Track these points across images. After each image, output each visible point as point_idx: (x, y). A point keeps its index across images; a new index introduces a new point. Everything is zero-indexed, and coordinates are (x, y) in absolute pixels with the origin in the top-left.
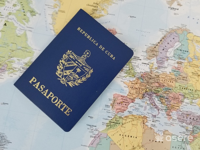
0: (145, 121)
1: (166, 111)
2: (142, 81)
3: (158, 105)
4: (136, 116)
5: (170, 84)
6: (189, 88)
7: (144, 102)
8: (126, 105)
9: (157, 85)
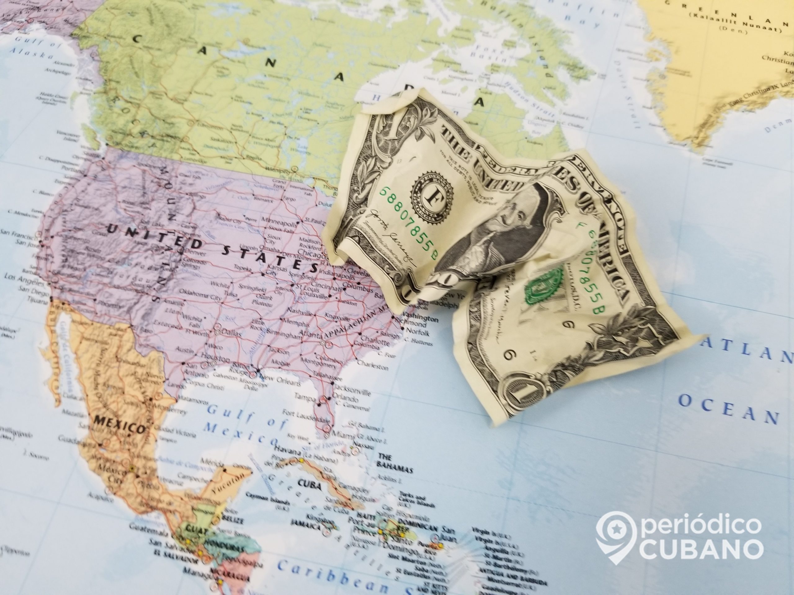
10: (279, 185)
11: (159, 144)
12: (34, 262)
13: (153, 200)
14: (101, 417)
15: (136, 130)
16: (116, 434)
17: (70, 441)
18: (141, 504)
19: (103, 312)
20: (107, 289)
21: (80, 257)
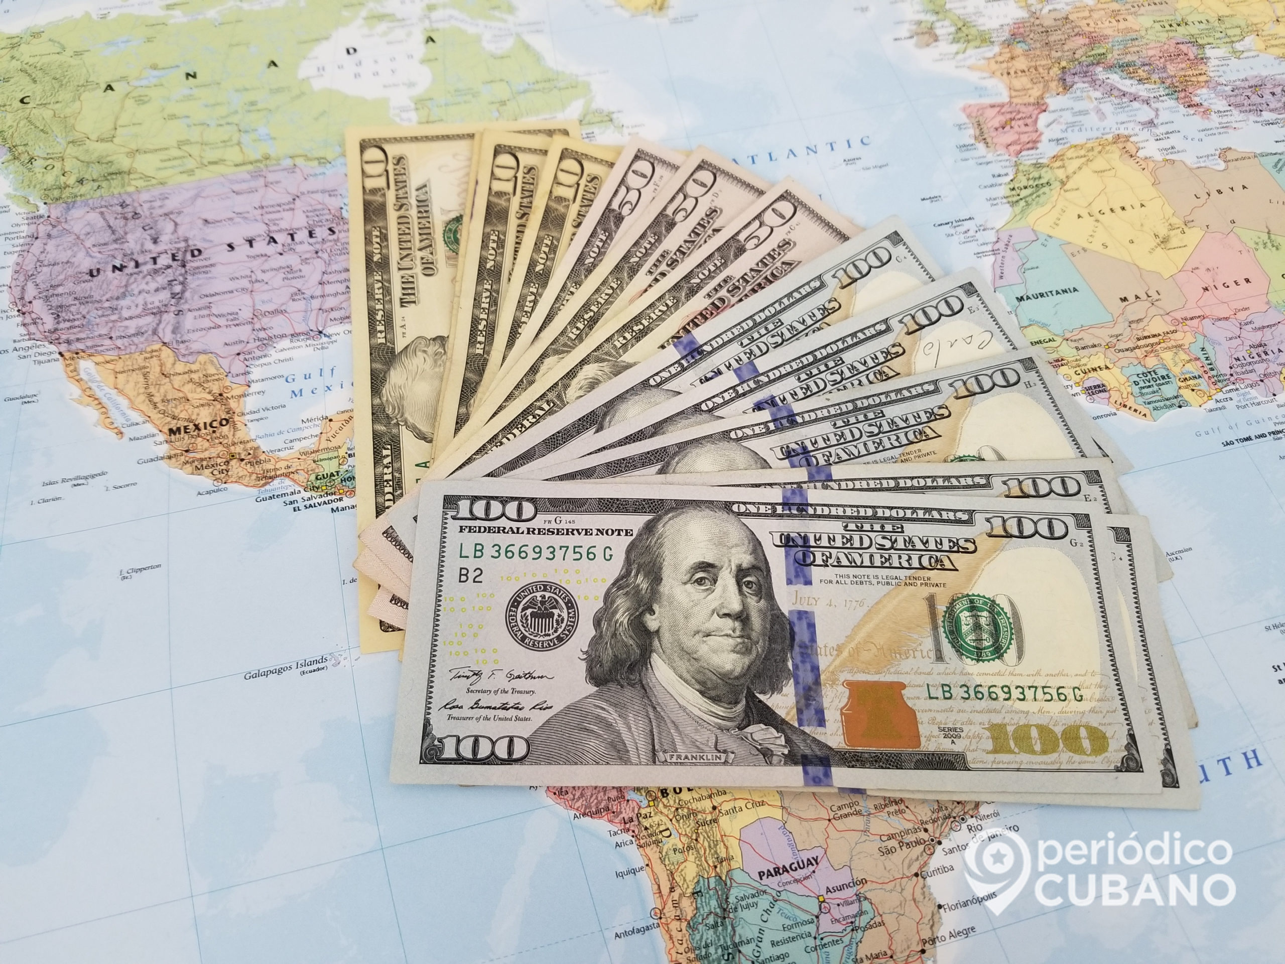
0: (1130, 146)
1: (1173, 96)
2: (1027, 48)
3: (1133, 90)
4: (1088, 145)
5: (1122, 25)
6: (1190, 19)
7: (1080, 99)
8: (1026, 125)
9: (1081, 41)
10: (256, 175)
11: (104, 184)
12: (23, 330)
13: (126, 233)
14: (174, 429)
15: (72, 180)
16: (199, 436)
17: (152, 460)
18: (258, 479)
19: (127, 344)
20: (119, 324)
21: (73, 309)
